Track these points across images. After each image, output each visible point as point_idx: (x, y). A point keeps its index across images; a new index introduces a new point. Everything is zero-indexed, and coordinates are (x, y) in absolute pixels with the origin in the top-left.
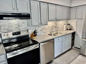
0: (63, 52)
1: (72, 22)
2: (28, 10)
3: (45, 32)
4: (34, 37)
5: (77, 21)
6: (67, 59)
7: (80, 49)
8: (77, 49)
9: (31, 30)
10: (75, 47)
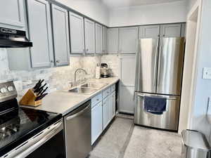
0: (105, 127)
1: (110, 60)
2: (20, 21)
3: (58, 85)
4: (36, 103)
5: (121, 59)
6: (115, 142)
7: (133, 115)
8: (126, 116)
9: (20, 82)
10: (120, 113)
